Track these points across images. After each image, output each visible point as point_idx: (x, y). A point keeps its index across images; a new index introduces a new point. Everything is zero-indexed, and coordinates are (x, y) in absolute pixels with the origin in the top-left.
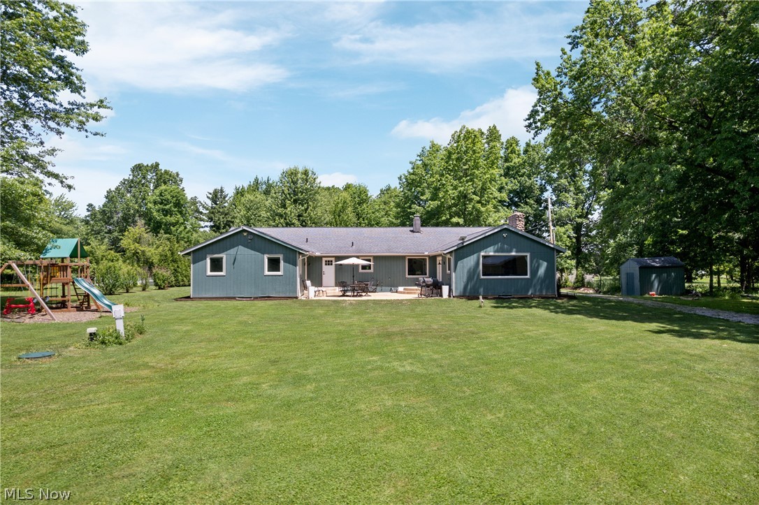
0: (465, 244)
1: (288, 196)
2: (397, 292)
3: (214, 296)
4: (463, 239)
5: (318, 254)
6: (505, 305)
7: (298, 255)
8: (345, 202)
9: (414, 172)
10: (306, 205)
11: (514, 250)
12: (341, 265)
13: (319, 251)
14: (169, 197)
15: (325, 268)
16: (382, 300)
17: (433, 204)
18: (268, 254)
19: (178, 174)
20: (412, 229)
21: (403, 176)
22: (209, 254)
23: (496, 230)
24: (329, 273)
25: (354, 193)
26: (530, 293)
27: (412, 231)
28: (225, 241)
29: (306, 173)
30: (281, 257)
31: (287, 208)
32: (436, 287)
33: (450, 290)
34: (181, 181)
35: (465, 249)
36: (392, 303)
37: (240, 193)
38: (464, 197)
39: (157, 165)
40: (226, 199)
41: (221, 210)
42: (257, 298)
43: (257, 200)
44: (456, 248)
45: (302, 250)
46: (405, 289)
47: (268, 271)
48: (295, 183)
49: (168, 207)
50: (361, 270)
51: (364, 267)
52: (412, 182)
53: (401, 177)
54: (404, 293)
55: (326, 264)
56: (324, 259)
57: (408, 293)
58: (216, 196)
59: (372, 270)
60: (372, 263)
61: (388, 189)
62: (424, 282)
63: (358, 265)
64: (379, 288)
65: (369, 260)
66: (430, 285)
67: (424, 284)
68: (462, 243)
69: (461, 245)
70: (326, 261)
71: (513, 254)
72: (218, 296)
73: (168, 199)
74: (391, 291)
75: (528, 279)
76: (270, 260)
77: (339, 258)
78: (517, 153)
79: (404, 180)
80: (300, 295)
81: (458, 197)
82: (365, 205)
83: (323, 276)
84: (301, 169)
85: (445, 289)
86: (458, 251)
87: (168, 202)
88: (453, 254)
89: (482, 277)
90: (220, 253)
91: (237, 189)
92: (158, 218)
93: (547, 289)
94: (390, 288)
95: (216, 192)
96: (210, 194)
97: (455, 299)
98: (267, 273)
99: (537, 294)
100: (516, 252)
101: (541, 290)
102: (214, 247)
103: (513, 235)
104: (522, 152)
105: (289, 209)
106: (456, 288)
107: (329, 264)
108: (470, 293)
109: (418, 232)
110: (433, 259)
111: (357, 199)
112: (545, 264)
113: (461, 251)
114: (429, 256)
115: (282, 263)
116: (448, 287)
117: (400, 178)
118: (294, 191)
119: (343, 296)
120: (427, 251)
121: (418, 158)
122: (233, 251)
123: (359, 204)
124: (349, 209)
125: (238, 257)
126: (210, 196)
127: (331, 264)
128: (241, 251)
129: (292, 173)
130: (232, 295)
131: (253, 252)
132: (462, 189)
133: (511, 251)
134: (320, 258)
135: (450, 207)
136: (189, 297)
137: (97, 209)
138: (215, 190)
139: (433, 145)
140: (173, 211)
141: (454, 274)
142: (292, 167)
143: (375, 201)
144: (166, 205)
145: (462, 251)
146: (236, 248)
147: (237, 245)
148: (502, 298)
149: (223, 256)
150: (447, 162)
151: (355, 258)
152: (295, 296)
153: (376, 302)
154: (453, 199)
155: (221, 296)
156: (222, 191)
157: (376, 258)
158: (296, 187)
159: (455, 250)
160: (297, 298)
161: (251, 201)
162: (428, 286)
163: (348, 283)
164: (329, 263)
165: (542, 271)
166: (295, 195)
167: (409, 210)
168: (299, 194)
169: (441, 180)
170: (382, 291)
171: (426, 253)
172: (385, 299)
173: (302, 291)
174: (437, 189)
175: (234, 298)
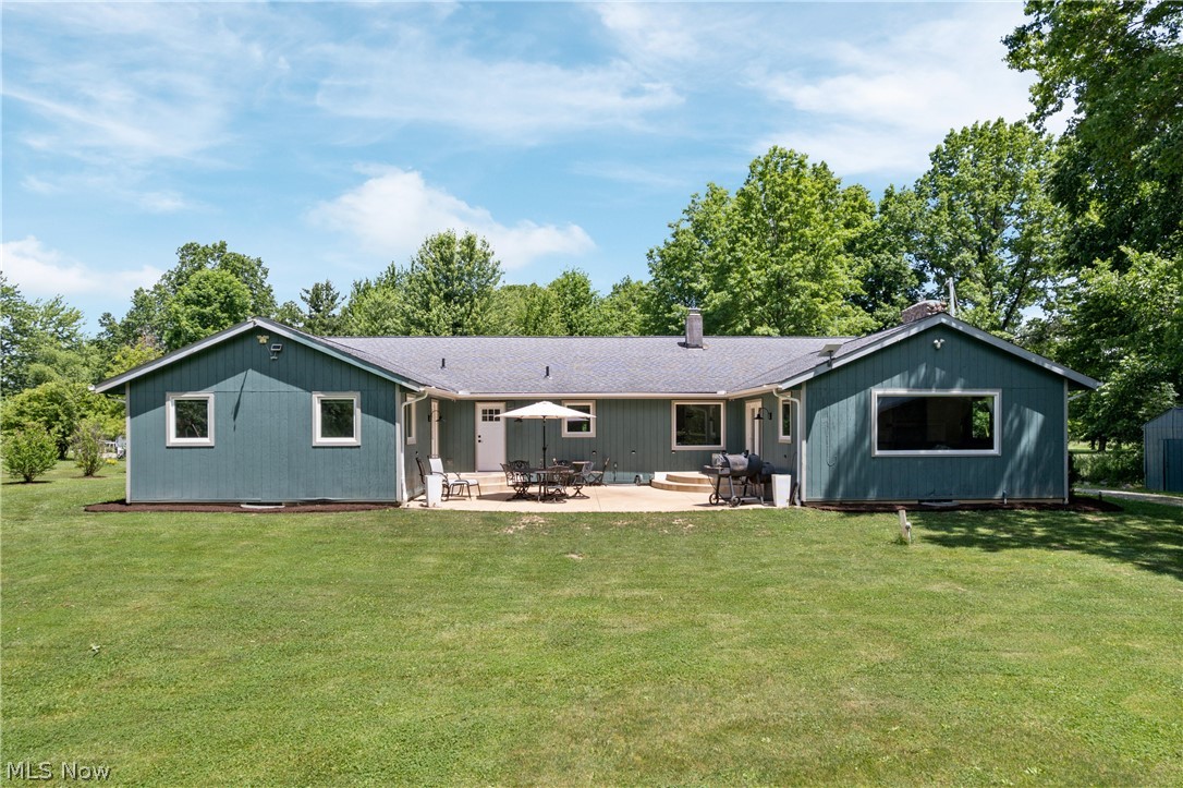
0: (835, 365)
1: (434, 286)
2: (650, 484)
3: (186, 498)
4: (830, 353)
5: (463, 394)
6: (959, 532)
7: (398, 395)
8: (545, 302)
9: (677, 240)
10: (467, 304)
11: (961, 381)
12: (519, 420)
13: (467, 387)
14: (212, 291)
15: (482, 427)
16: (615, 516)
17: (718, 298)
18: (323, 390)
19: (259, 263)
20: (683, 340)
21: (656, 252)
22: (172, 391)
23: (914, 331)
24: (491, 439)
25: (564, 286)
26: (999, 495)
27: (684, 345)
28: (212, 358)
29: (470, 242)
30: (355, 397)
31: (431, 310)
32: (757, 480)
33: (795, 486)
34: (266, 273)
35: (834, 378)
36: (643, 526)
37: (362, 290)
38: (779, 284)
39: (223, 246)
40: (337, 301)
41: (326, 322)
42: (294, 504)
43: (388, 301)
44: (811, 375)
45: (408, 380)
46: (669, 478)
47: (324, 435)
48: (447, 261)
49: (208, 310)
50: (566, 433)
51: (575, 426)
52: (672, 263)
53: (652, 252)
54: (669, 488)
55: (484, 419)
56: (480, 407)
57: (679, 489)
58: (317, 296)
59: (592, 433)
60: (592, 416)
61: (627, 284)
62: (726, 464)
63: (558, 421)
64: (608, 475)
65: (586, 409)
66: (742, 473)
67: (727, 471)
68: (829, 363)
69: (825, 369)
70: (484, 412)
71: (956, 392)
72: (195, 497)
73: (209, 295)
74: (637, 481)
75: (994, 457)
76: (325, 405)
77: (513, 404)
78: (869, 210)
79: (658, 259)
80: (406, 497)
81: (769, 284)
82: (584, 309)
83: (479, 445)
84: (460, 236)
85: (782, 483)
86: (816, 385)
87: (209, 301)
88: (803, 392)
89: (877, 453)
90: (199, 388)
91: (357, 285)
92: (191, 331)
93: (1043, 484)
94: (634, 475)
95: (317, 291)
96: (308, 292)
97: (809, 511)
98: (319, 439)
99: (1017, 495)
100: (964, 387)
101: (1027, 489)
102: (185, 371)
103: (958, 344)
104: (877, 209)
105: (434, 311)
106: (810, 482)
107: (491, 419)
108: (846, 493)
109: (697, 346)
110: (737, 406)
111: (569, 297)
112: (1037, 419)
113: (824, 383)
114: (726, 400)
115: (358, 414)
116: (788, 478)
117: (650, 256)
118: (446, 277)
119: (520, 497)
120: (721, 388)
121: (686, 216)
122: (231, 384)
123: (575, 306)
124: (554, 315)
125: (247, 400)
126: (308, 297)
127: (498, 419)
128: (254, 384)
129: (442, 243)
130: (230, 497)
131: (283, 386)
132: (777, 268)
133: (951, 386)
134: (470, 404)
135: (750, 306)
136: (122, 502)
137: (118, 321)
138: (317, 285)
139: (713, 190)
140: (219, 318)
141: (804, 446)
142: (443, 231)
143: (602, 302)
144: (205, 306)
145: (826, 385)
146: (242, 375)
147: (244, 369)
148: (931, 509)
149: (208, 395)
150: (745, 216)
151: (549, 403)
152: (390, 499)
153: (600, 520)
154: (758, 287)
155: (206, 498)
156: (328, 288)
157: (602, 404)
158: (449, 270)
159: (808, 382)
160: (396, 504)
161: (379, 304)
162: (735, 475)
163: (532, 466)
164: (490, 416)
165: (1029, 438)
166: (447, 285)
167: (667, 315)
168: (456, 284)
169: (733, 250)
170: (615, 482)
171: (722, 393)
172: (625, 510)
173: (410, 487)
174: (724, 271)
175: (234, 505)
